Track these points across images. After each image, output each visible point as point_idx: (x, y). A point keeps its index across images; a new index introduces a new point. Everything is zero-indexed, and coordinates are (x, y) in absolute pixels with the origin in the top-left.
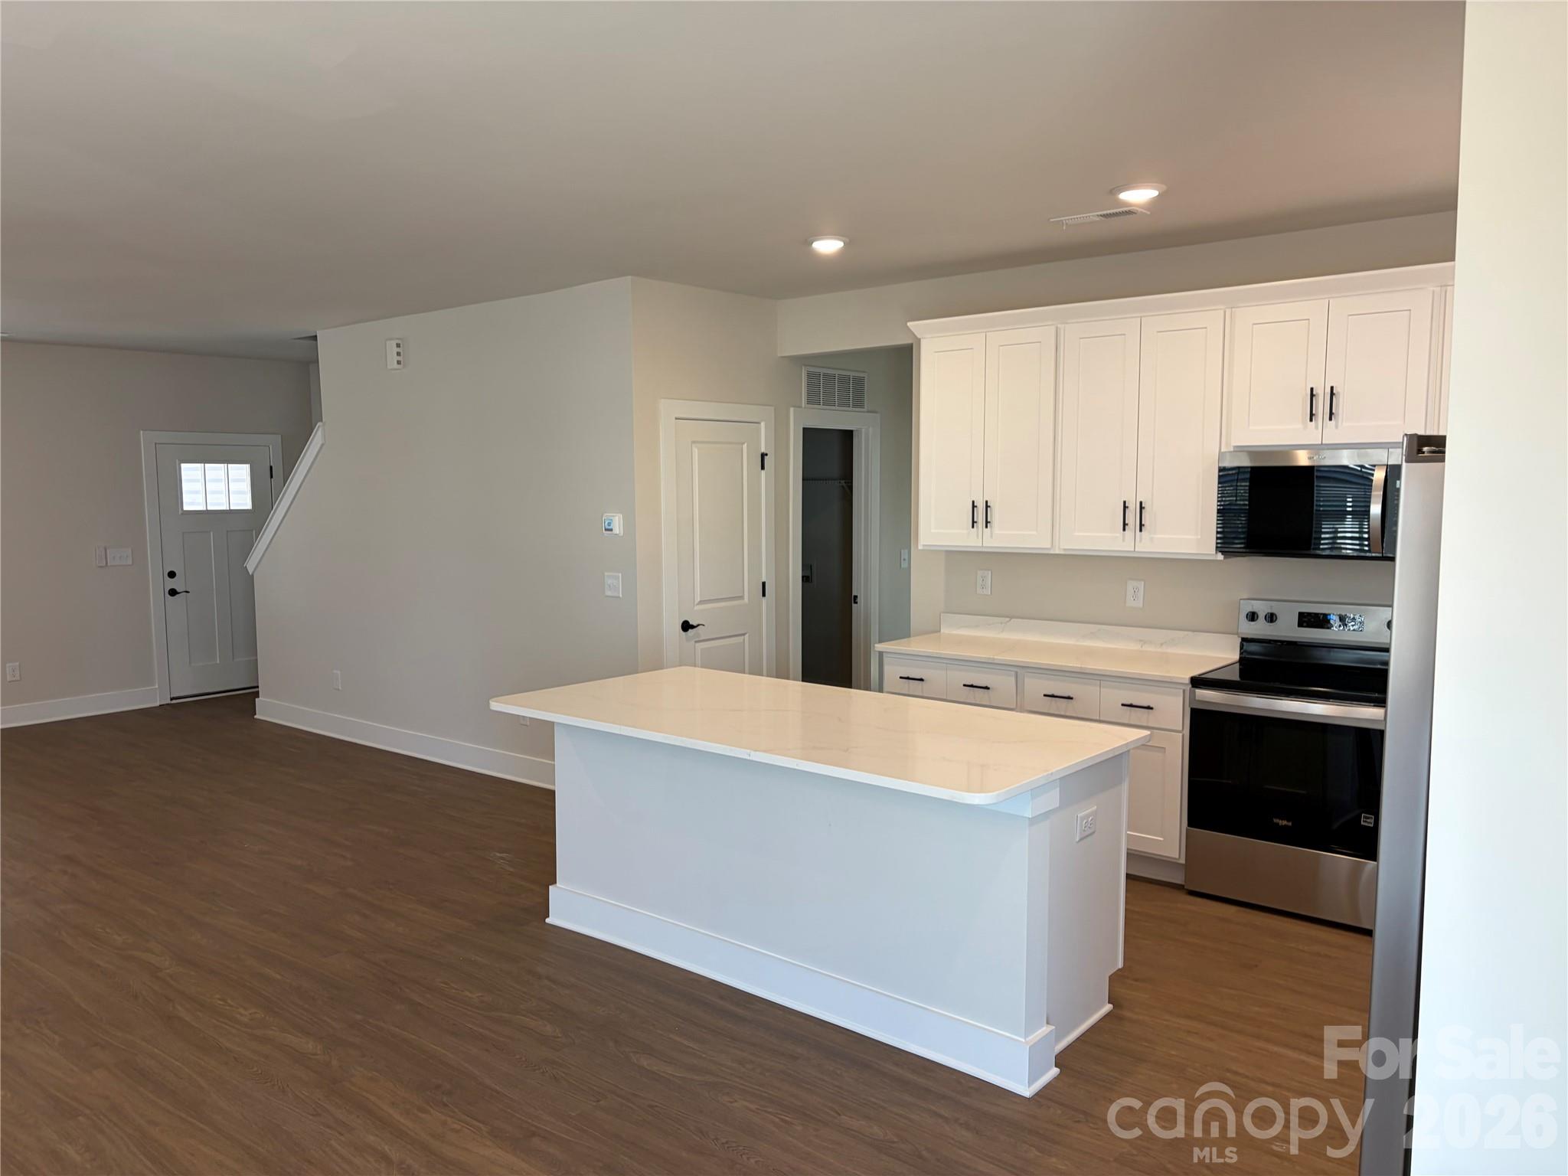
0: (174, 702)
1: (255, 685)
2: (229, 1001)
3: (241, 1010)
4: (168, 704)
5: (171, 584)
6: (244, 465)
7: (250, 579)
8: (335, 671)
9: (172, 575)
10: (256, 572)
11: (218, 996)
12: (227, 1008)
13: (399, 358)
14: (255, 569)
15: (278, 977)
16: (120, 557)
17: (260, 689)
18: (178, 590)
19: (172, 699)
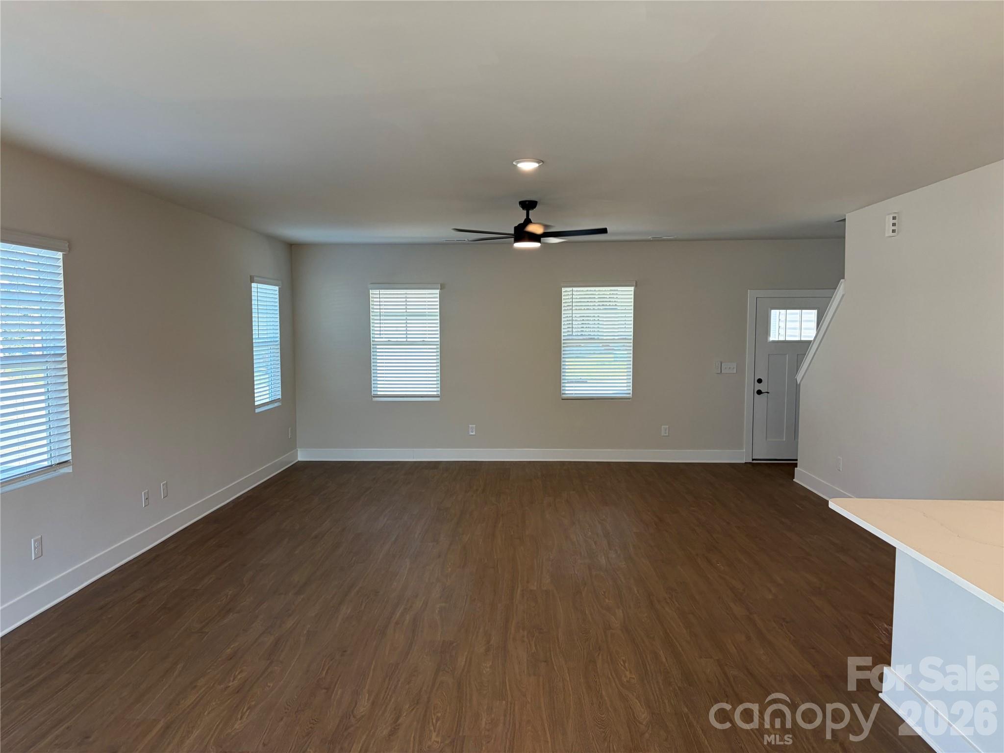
0: (754, 462)
1: (795, 458)
2: (626, 664)
3: (628, 673)
4: (750, 463)
5: (759, 387)
6: (814, 311)
7: (798, 387)
8: (839, 457)
9: (760, 381)
10: (802, 382)
11: (624, 658)
12: (623, 668)
13: (894, 228)
14: (801, 380)
15: (664, 660)
16: (730, 368)
17: (798, 462)
18: (763, 392)
19: (753, 460)
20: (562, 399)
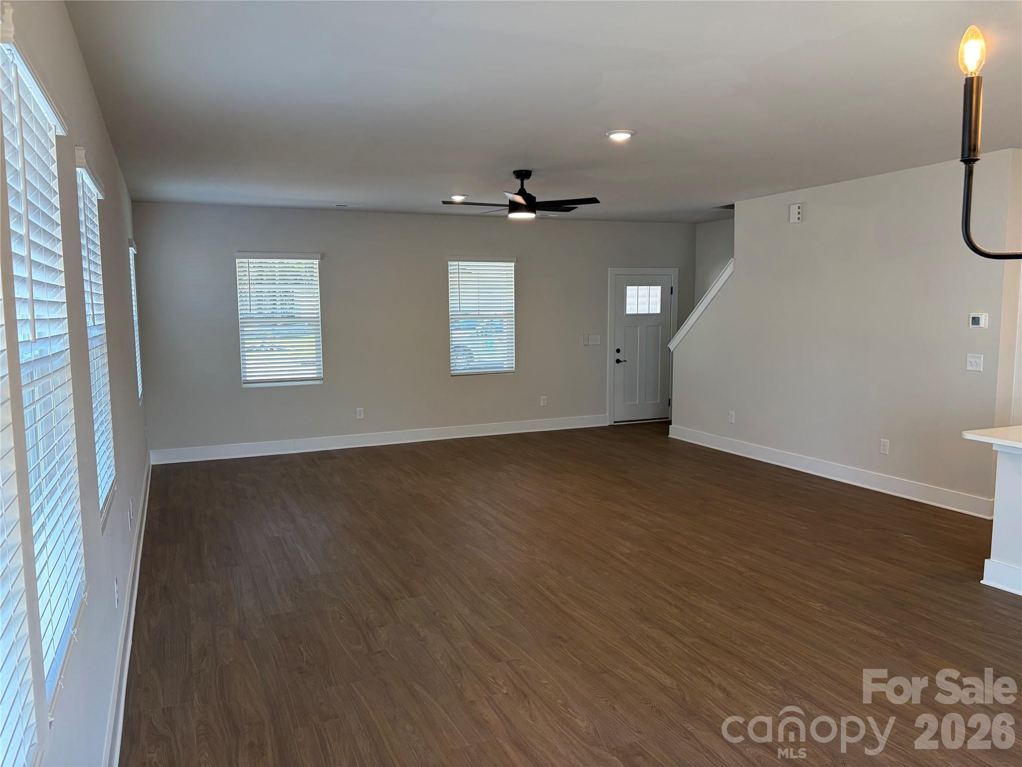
0: (616, 424)
1: (669, 417)
4: (612, 425)
5: (618, 356)
6: (658, 287)
7: (671, 354)
9: (618, 351)
13: (799, 216)
14: (675, 349)
16: (595, 340)
17: (672, 419)
18: (621, 360)
19: (614, 422)
20: (452, 376)
